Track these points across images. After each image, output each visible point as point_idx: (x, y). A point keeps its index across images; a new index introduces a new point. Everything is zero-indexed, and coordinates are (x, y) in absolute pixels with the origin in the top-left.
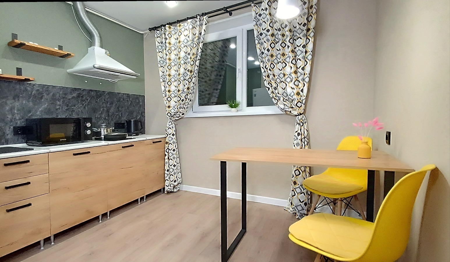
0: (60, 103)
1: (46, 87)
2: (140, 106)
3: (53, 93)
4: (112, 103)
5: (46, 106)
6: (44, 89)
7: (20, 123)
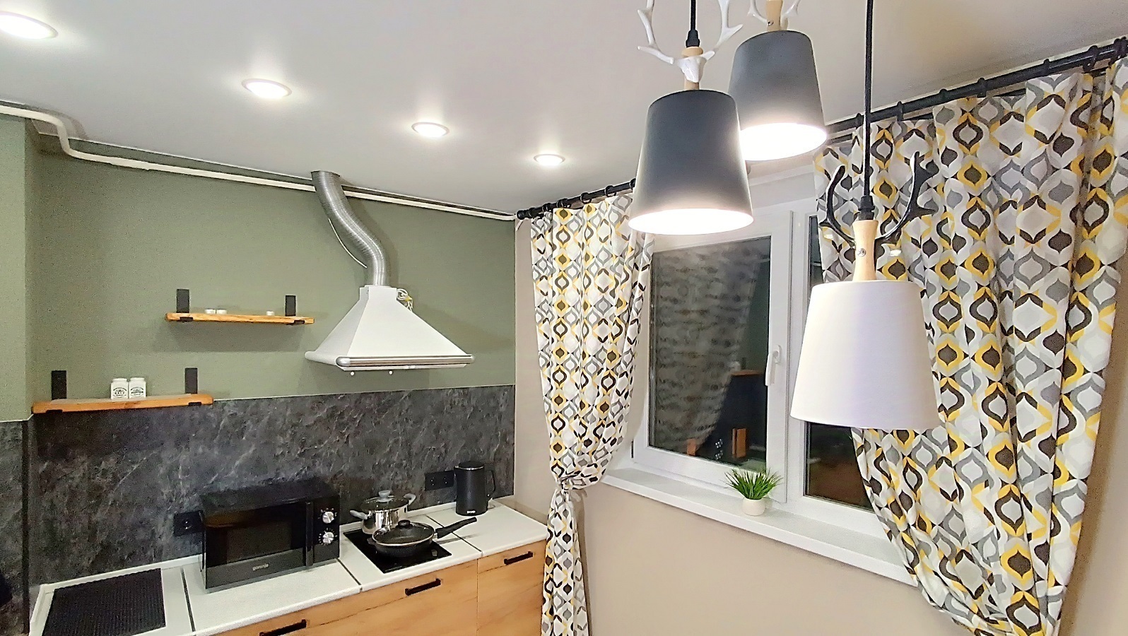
0: (284, 441)
1: (254, 403)
2: (500, 417)
3: (268, 417)
4: (419, 421)
5: (251, 451)
6: (249, 409)
7: (189, 503)
